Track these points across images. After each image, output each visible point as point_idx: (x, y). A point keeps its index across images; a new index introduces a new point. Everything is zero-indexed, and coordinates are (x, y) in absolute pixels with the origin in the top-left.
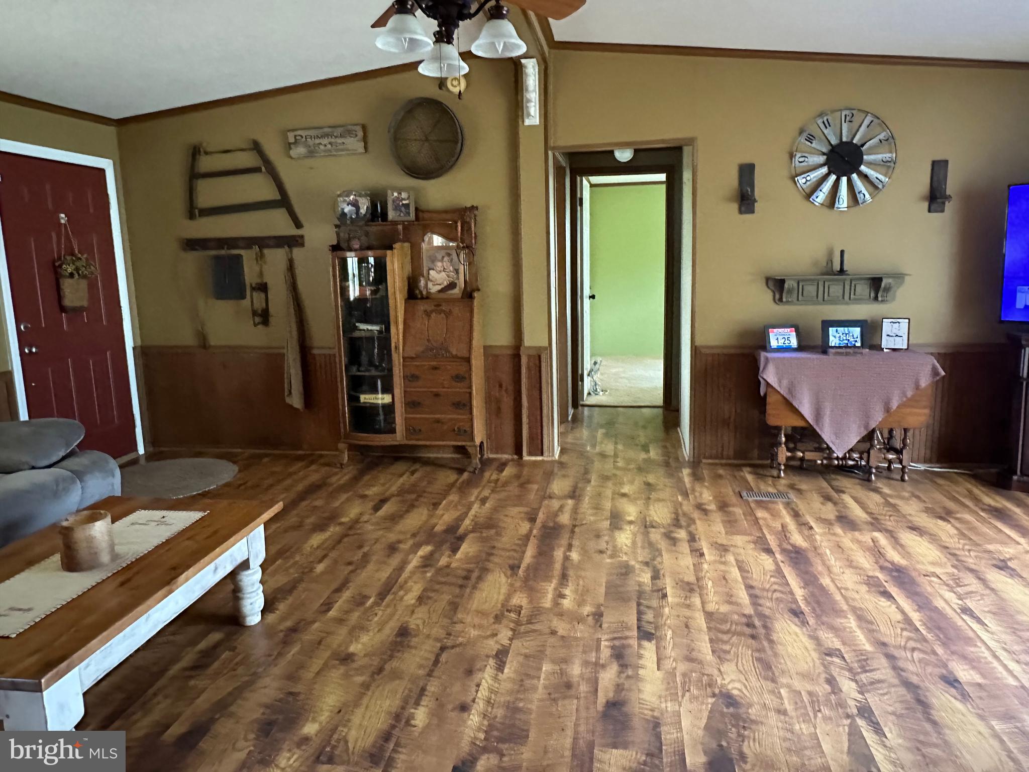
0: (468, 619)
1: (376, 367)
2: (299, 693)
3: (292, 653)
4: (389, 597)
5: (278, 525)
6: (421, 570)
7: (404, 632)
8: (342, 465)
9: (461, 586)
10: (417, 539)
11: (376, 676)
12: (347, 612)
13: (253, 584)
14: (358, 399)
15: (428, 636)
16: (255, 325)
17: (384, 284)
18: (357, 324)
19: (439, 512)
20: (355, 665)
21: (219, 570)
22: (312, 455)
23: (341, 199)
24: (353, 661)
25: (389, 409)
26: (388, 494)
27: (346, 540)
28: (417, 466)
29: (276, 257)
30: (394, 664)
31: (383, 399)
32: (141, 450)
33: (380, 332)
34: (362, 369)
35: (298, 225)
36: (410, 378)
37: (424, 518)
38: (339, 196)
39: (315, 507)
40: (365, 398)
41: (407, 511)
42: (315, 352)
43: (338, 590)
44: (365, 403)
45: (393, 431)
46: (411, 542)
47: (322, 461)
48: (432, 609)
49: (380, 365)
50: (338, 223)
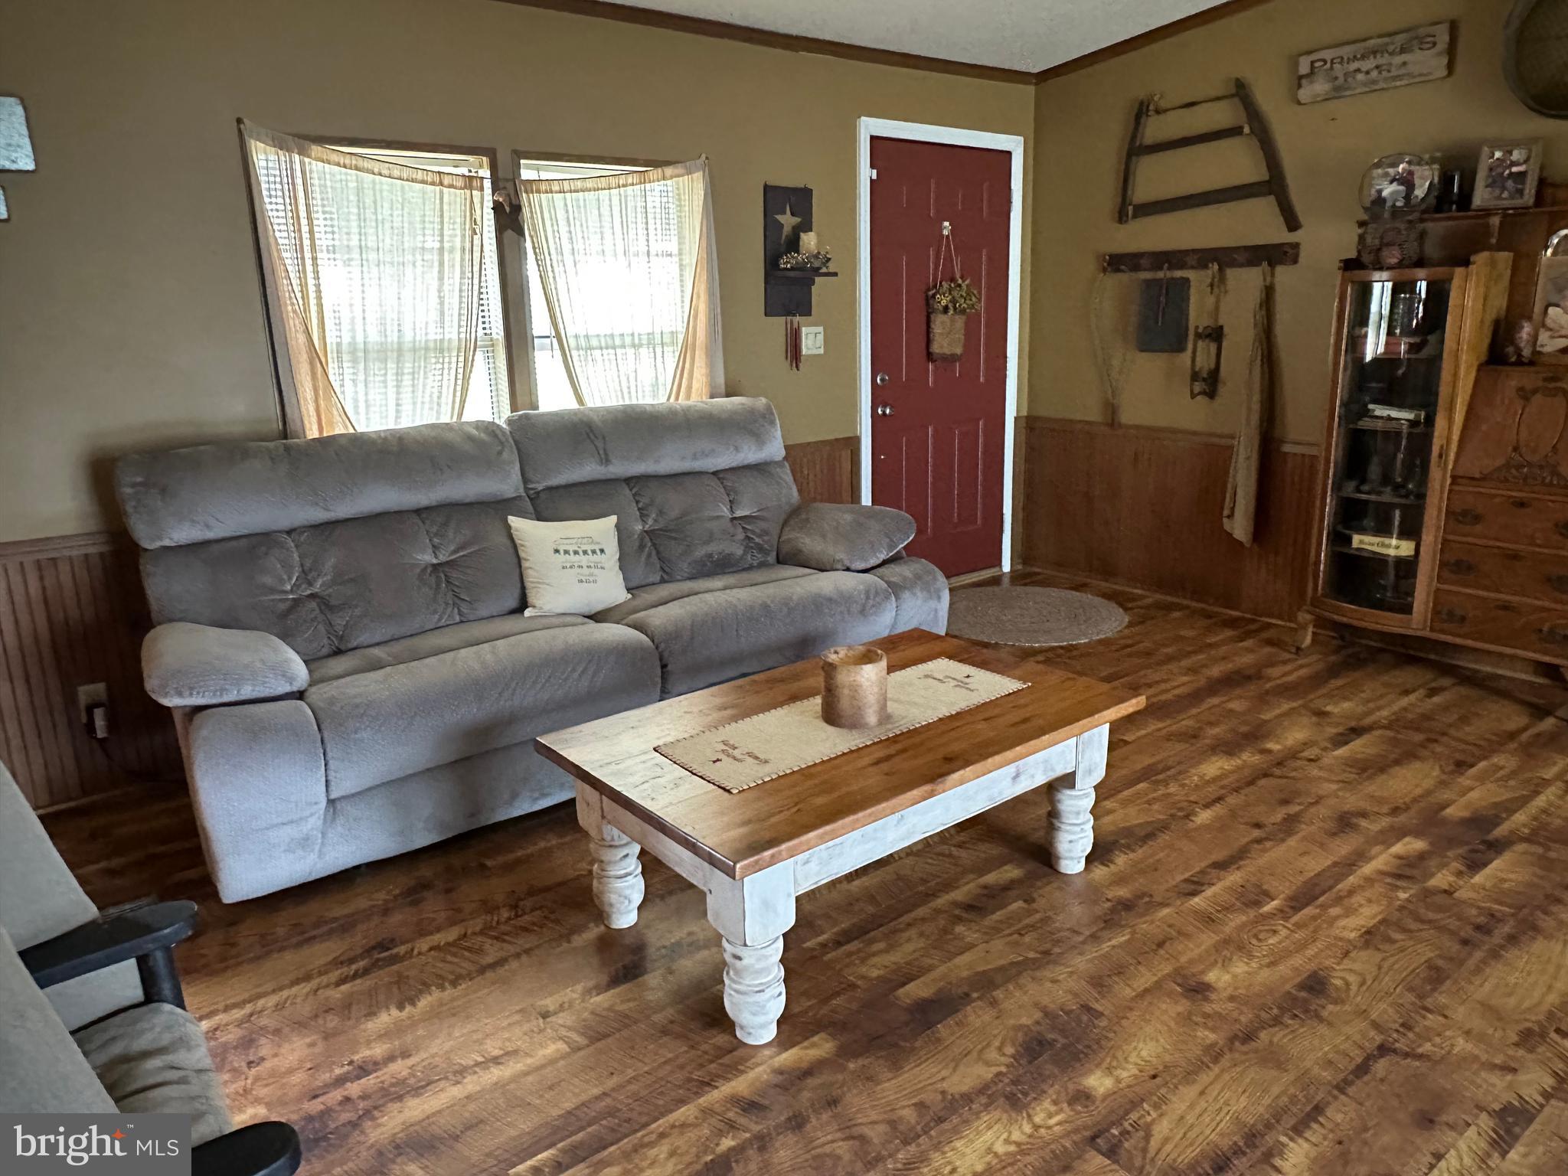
0: (1459, 1013)
1: (1397, 488)
2: (1102, 1014)
3: (1114, 942)
4: (1310, 911)
5: (1160, 725)
6: (1389, 880)
7: (1315, 985)
8: (1298, 649)
9: (1465, 942)
10: (1402, 818)
11: (1237, 1044)
12: (1227, 909)
13: (1078, 813)
14: (1349, 540)
15: (1363, 1013)
16: (1193, 396)
17: (1438, 332)
18: (1371, 406)
19: (1465, 781)
20: (1208, 1008)
21: (1022, 778)
22: (1254, 621)
23: (1380, 171)
24: (1206, 999)
25: (1407, 567)
26: (1368, 721)
27: (1263, 782)
28: (1446, 682)
29: (1246, 282)
30: (1278, 1036)
31: (1397, 547)
32: (1006, 566)
33: (1413, 424)
34: (1365, 488)
35: (1293, 224)
36: (1457, 516)
37: (1428, 783)
38: (1378, 165)
39: (1231, 711)
40: (1363, 542)
41: (1397, 762)
42: (1287, 448)
43: (1222, 866)
44: (1358, 549)
45: (1407, 609)
46: (1385, 822)
47: (1265, 635)
48: (1386, 965)
49: (1403, 486)
50: (1365, 217)
